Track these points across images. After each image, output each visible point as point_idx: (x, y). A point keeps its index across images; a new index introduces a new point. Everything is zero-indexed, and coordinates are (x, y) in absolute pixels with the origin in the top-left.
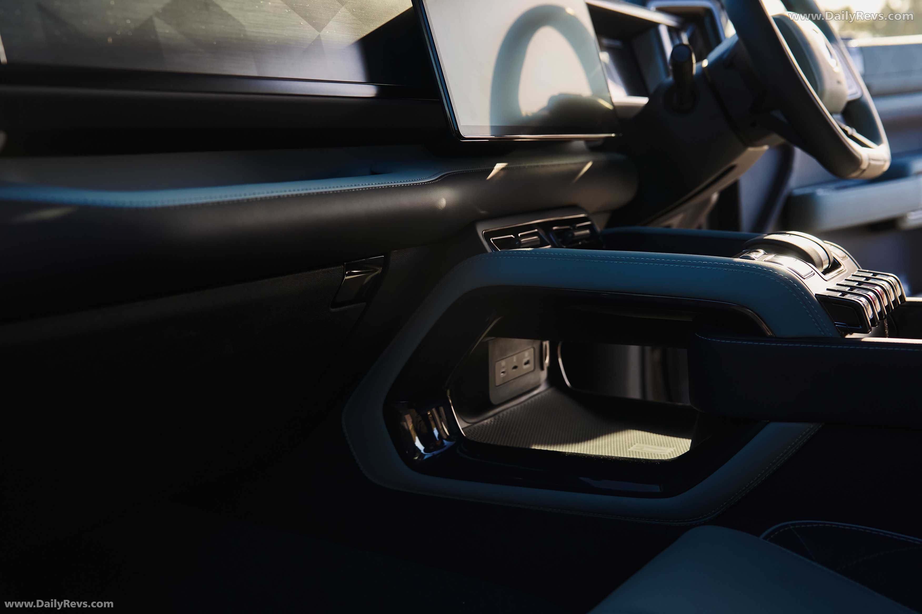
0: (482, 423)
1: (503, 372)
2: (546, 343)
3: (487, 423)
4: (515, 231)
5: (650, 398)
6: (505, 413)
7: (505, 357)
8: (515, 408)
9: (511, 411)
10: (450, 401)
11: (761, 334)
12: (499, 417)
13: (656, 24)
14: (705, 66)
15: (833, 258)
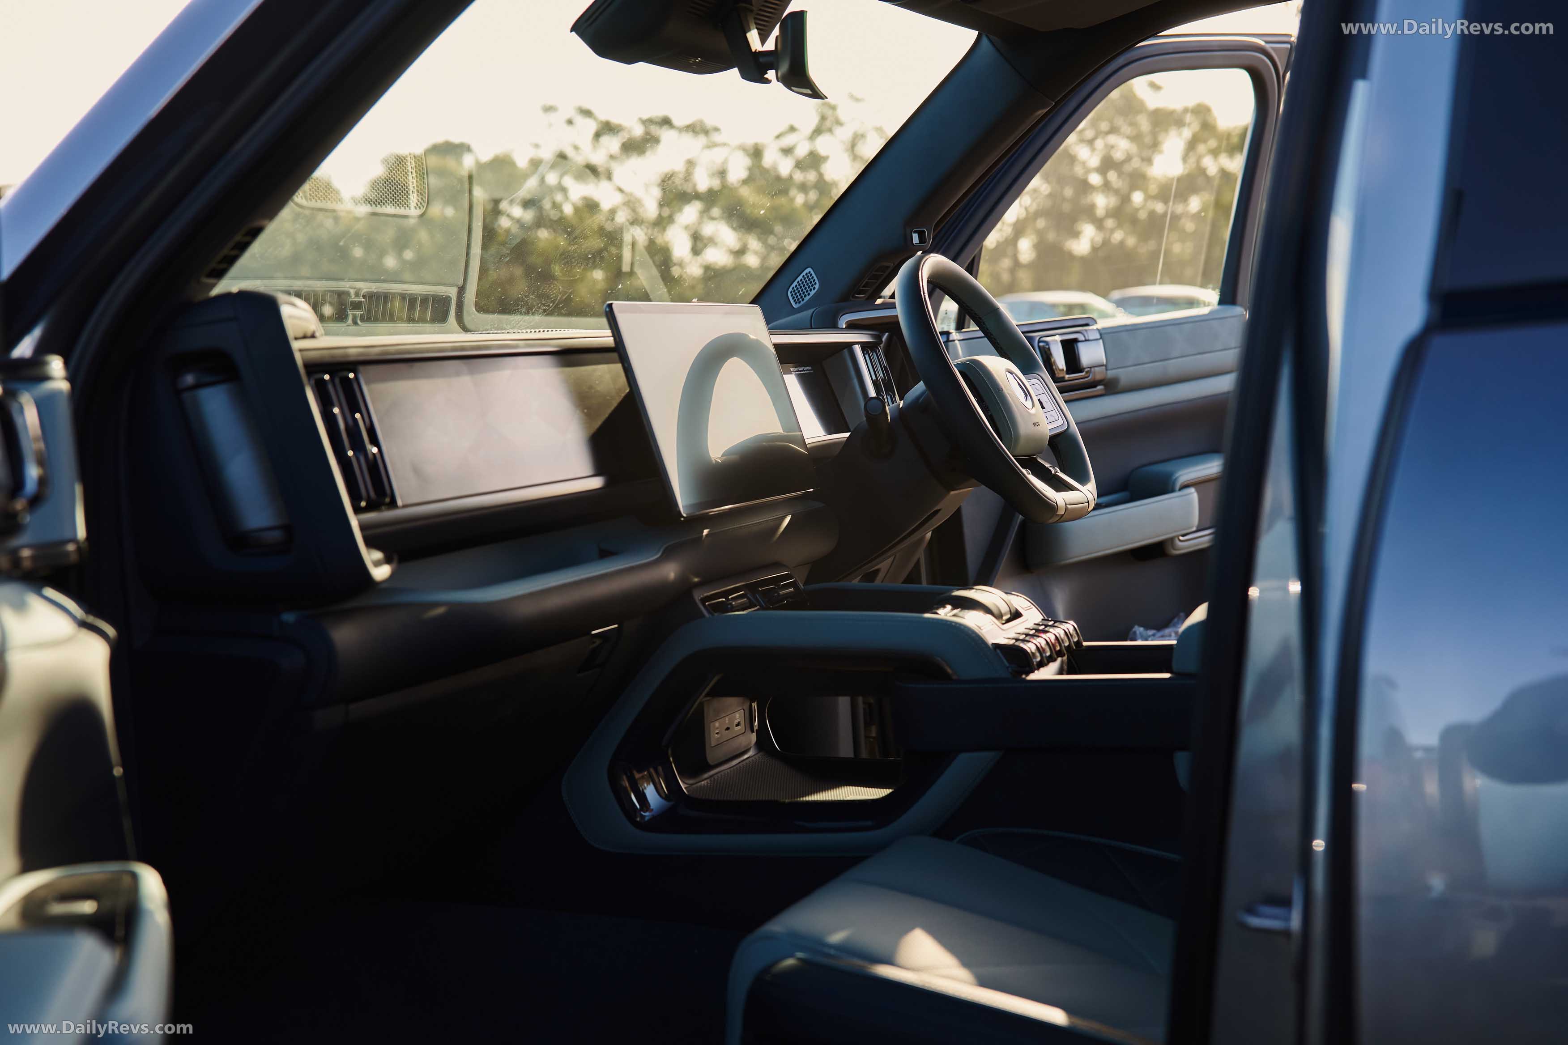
0: (700, 784)
1: (717, 733)
2: (755, 705)
3: (704, 784)
4: (726, 594)
5: (864, 754)
6: (719, 775)
7: (718, 718)
8: (729, 771)
9: (724, 773)
10: (671, 759)
11: (947, 677)
12: (714, 779)
13: (849, 345)
14: (901, 406)
15: (1015, 610)
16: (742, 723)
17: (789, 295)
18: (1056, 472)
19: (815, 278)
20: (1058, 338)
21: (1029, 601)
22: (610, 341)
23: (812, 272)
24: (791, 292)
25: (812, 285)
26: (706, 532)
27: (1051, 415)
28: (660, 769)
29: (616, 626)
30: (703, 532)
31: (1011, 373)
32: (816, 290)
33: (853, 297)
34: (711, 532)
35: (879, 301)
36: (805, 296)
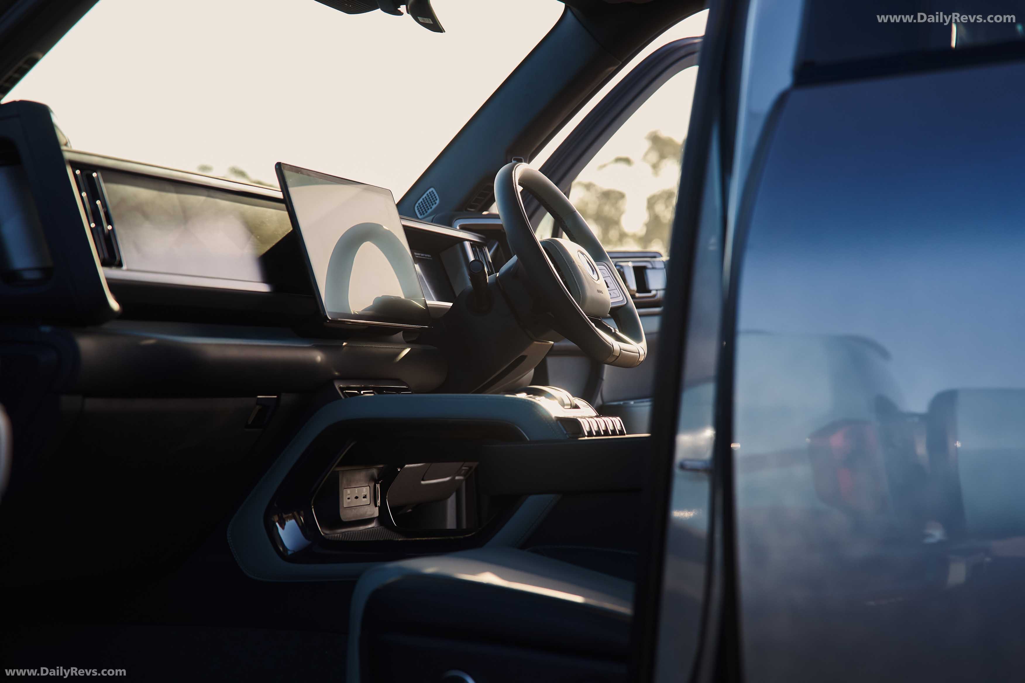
0: (335, 535)
1: (348, 499)
2: (378, 486)
3: (337, 536)
4: (359, 389)
5: (464, 526)
6: (349, 533)
7: (350, 487)
8: (356, 532)
9: (353, 532)
12: (345, 535)
13: (462, 240)
14: (497, 276)
15: (575, 405)
16: (368, 496)
17: (416, 209)
18: (615, 331)
19: (436, 195)
20: (631, 264)
21: (586, 403)
22: (280, 195)
23: (434, 191)
24: (417, 207)
25: (434, 201)
26: (344, 344)
27: (614, 293)
28: (302, 512)
29: (276, 397)
30: (343, 344)
31: (583, 254)
32: (437, 205)
33: (466, 210)
34: (348, 345)
35: (485, 213)
36: (428, 209)
